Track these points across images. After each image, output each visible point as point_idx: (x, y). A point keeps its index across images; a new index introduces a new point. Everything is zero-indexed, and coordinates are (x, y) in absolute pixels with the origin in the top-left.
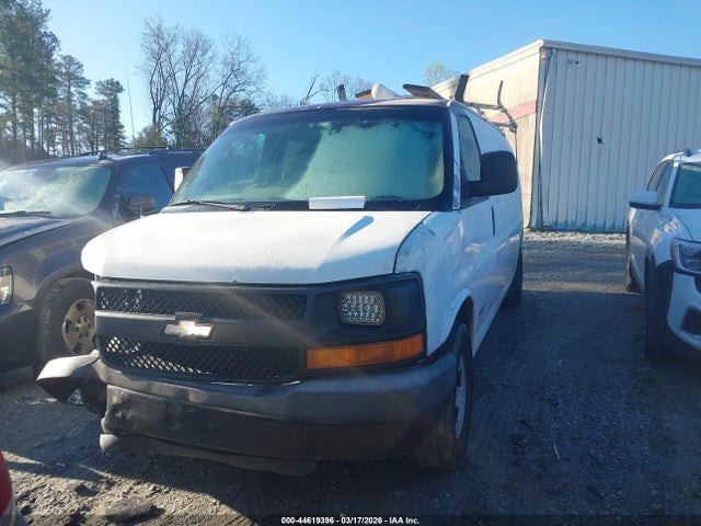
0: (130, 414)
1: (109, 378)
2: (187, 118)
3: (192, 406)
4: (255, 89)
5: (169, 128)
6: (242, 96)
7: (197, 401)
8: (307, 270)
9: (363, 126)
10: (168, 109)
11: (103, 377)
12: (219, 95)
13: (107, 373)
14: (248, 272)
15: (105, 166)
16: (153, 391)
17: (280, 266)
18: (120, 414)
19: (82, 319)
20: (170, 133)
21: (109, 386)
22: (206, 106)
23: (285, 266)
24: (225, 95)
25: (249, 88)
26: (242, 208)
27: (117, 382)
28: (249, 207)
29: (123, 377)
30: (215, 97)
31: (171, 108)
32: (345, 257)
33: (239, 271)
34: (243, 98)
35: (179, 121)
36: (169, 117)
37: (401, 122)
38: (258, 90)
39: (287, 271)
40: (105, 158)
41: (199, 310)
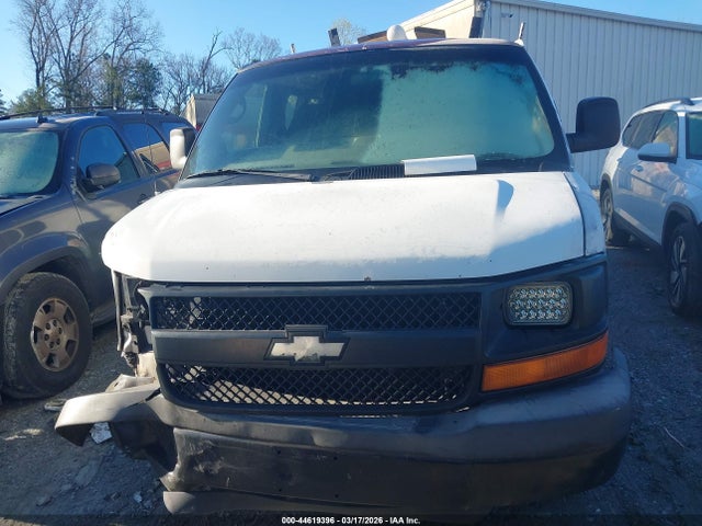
0: (217, 467)
1: (178, 419)
2: (75, 80)
3: (320, 452)
4: (151, 47)
5: (56, 90)
6: (139, 54)
7: (329, 444)
8: (473, 258)
9: (432, 69)
10: (53, 69)
11: (165, 418)
12: (111, 53)
13: (173, 413)
14: (384, 265)
15: (49, 131)
16: (253, 435)
17: (429, 254)
18: (201, 468)
19: (51, 323)
20: (59, 96)
21: (175, 430)
22: (96, 67)
23: (438, 255)
24: (117, 54)
25: (145, 46)
26: (308, 177)
27: (192, 425)
28: (316, 175)
29: (201, 417)
30: (106, 56)
31: (55, 68)
32: (522, 237)
33: (370, 264)
34: (138, 58)
35: (67, 83)
36: (55, 78)
37: (477, 63)
38: (155, 48)
39: (443, 261)
40: (45, 121)
41: (319, 321)
